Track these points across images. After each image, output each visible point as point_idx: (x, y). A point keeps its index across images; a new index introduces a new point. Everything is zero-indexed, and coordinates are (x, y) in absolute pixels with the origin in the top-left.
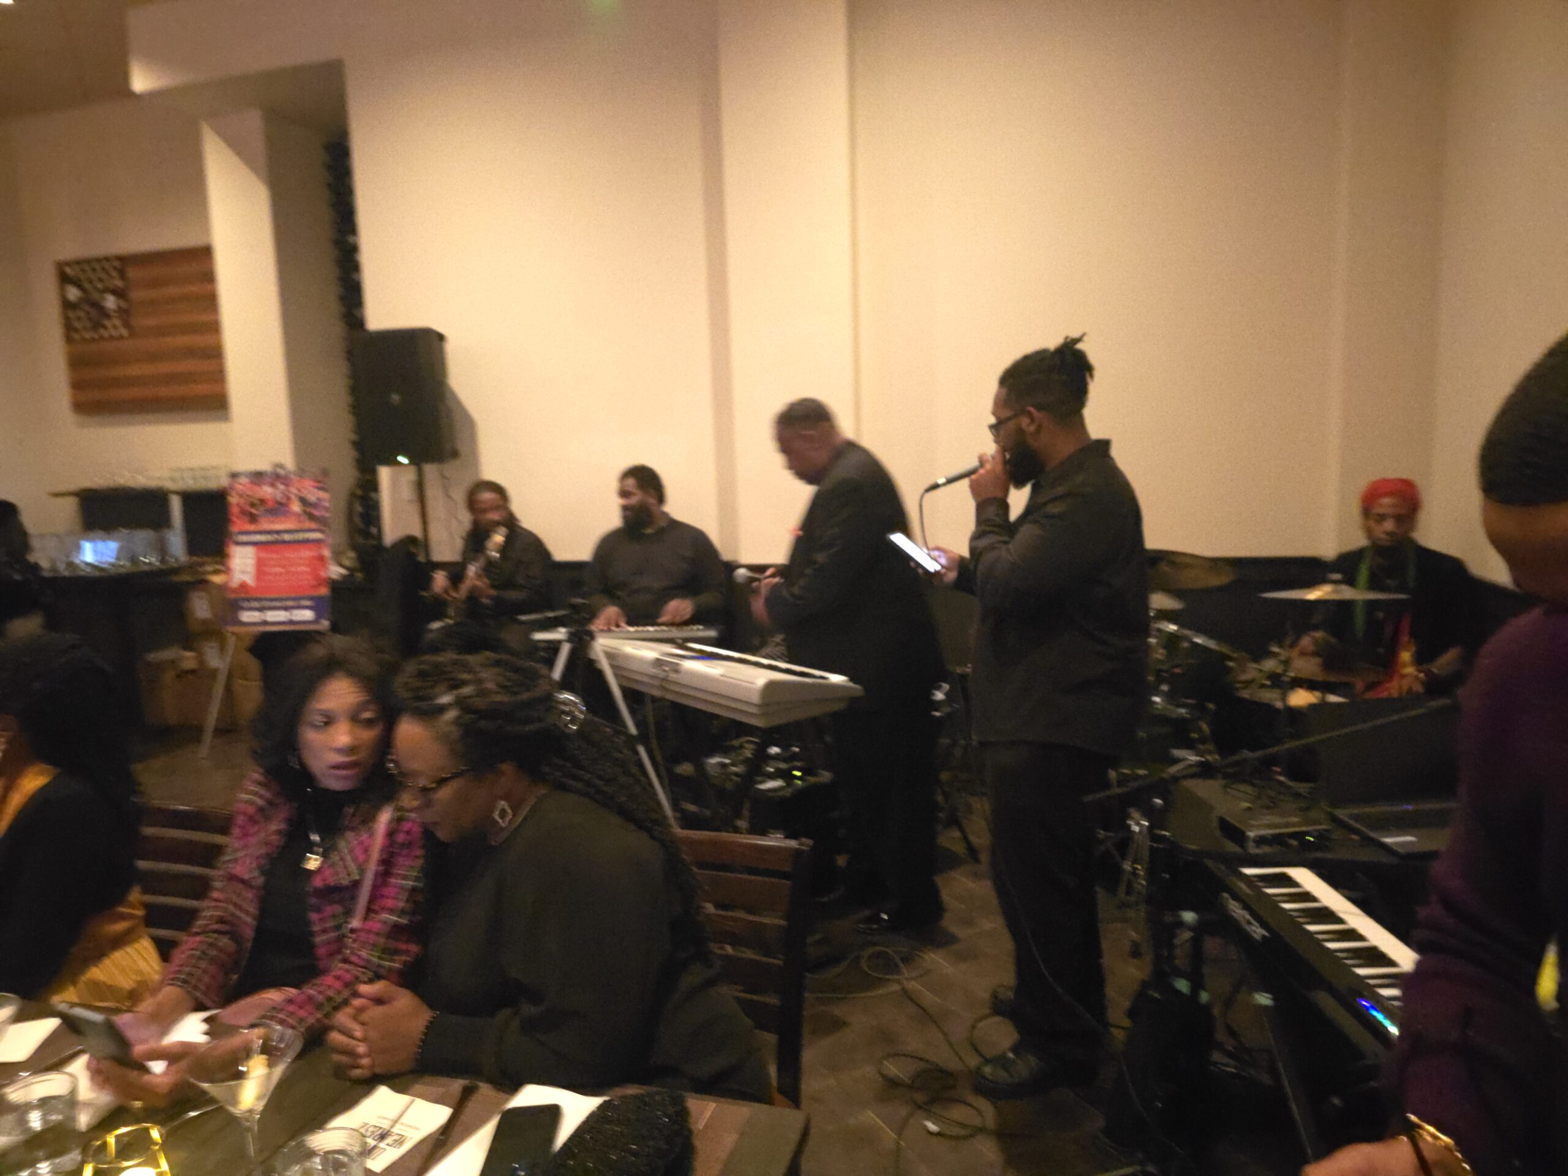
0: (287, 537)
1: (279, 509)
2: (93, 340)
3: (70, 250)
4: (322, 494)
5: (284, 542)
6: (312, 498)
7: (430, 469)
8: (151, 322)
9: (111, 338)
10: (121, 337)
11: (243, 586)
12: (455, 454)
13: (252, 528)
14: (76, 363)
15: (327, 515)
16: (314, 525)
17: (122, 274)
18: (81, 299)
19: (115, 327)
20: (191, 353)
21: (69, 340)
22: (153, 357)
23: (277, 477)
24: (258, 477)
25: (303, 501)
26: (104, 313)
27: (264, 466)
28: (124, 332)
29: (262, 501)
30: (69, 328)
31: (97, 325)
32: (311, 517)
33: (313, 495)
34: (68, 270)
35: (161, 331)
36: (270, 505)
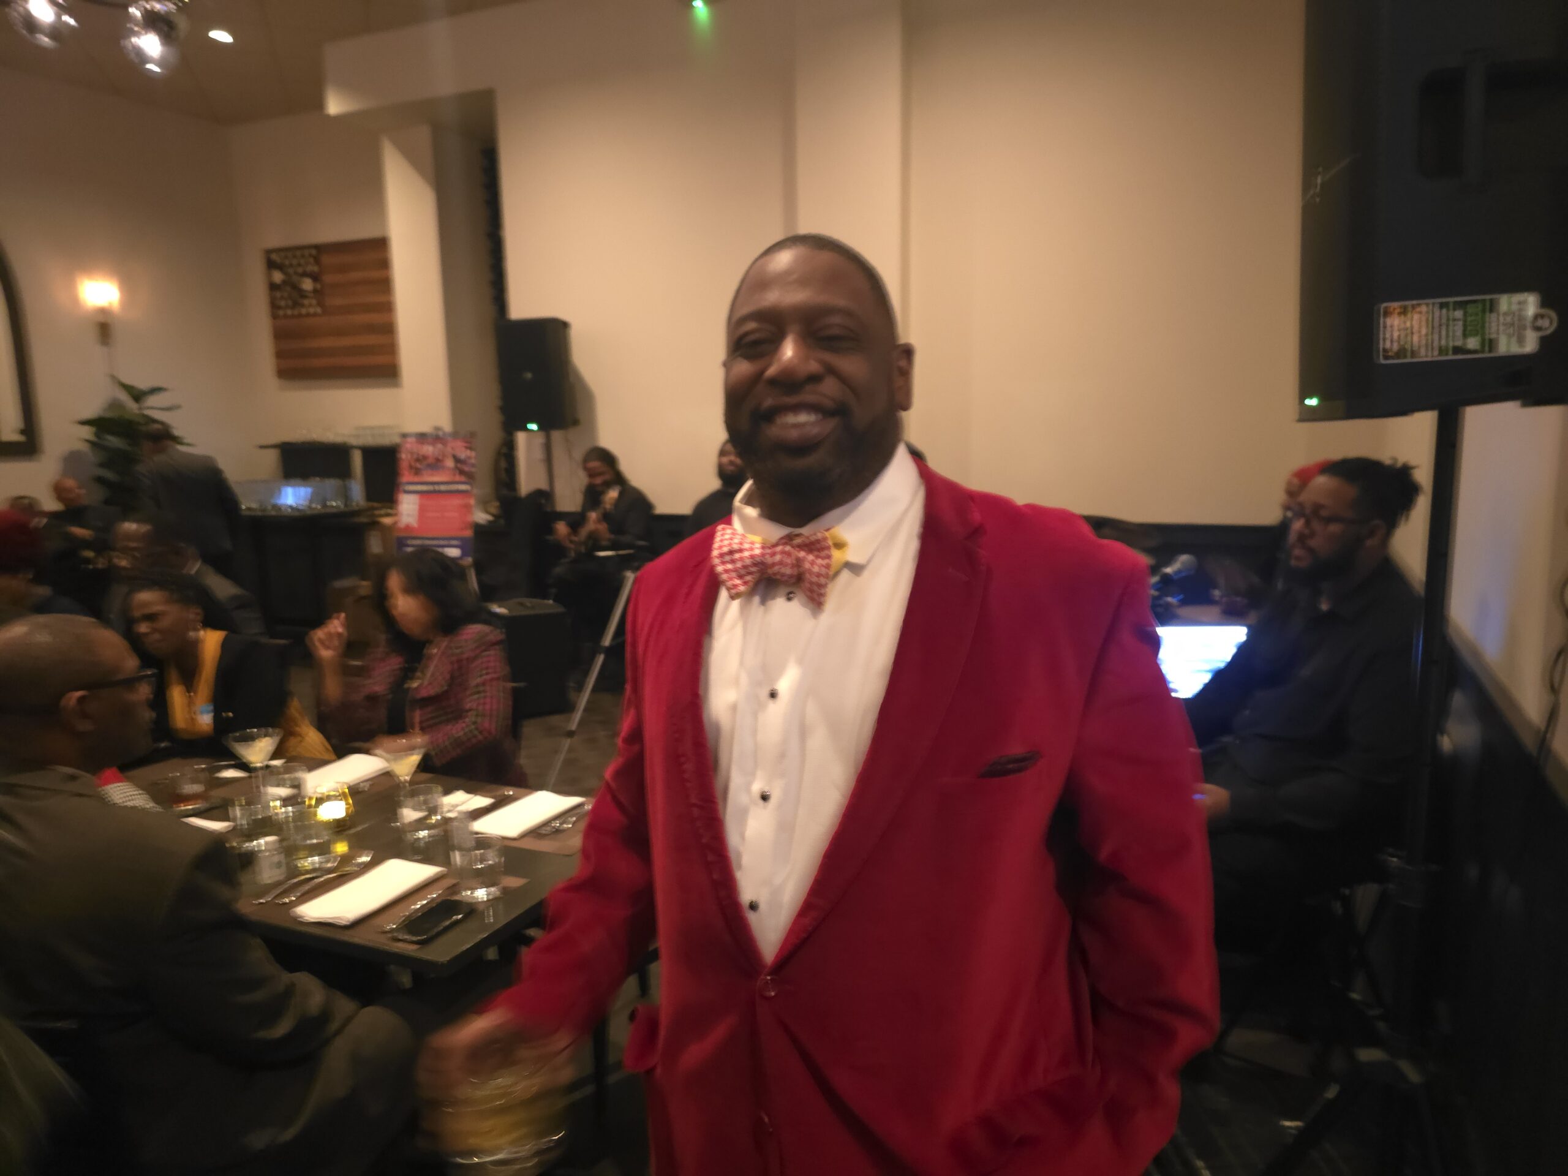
0: (443, 488)
1: (436, 464)
2: (293, 316)
3: (275, 240)
4: (468, 453)
5: (440, 492)
6: (462, 456)
7: (557, 435)
8: (338, 301)
9: (308, 315)
10: (315, 315)
11: (408, 528)
12: (576, 422)
13: (416, 479)
14: (280, 335)
15: (473, 470)
16: (463, 479)
17: (317, 261)
18: (284, 282)
19: (311, 306)
20: (371, 329)
21: (275, 317)
22: (341, 332)
23: (436, 438)
24: (422, 437)
25: (457, 460)
26: (302, 294)
27: (425, 428)
28: (319, 310)
29: (425, 458)
30: (274, 306)
31: (296, 304)
32: (462, 472)
33: (463, 454)
34: (274, 257)
36: (430, 461)
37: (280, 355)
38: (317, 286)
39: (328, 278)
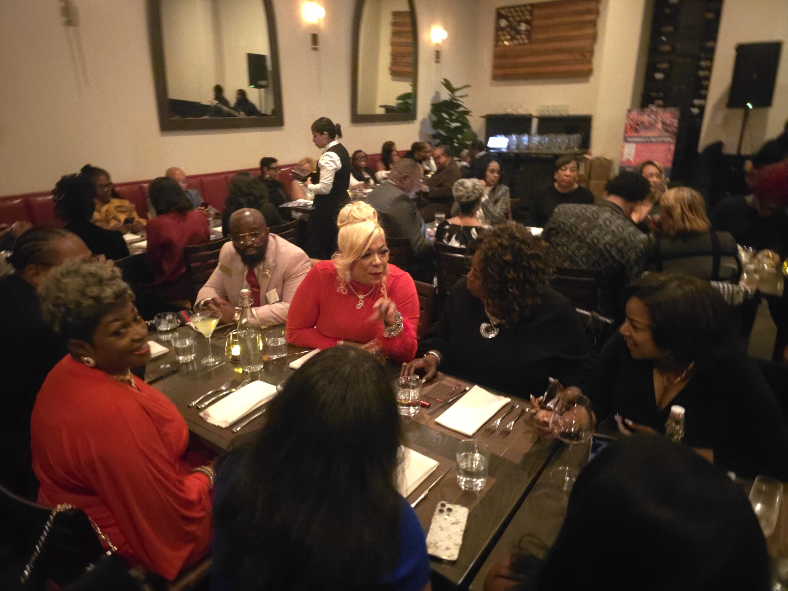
0: (653, 140)
1: (651, 126)
2: (509, 45)
5: (651, 142)
6: (668, 122)
8: (541, 36)
9: (519, 44)
10: (524, 44)
11: (628, 161)
13: (635, 135)
14: (498, 56)
18: (507, 26)
19: (522, 39)
21: (495, 45)
26: (518, 32)
30: (497, 40)
31: (512, 38)
32: (667, 131)
35: (547, 41)
37: (496, 67)
38: (529, 28)
39: (537, 23)
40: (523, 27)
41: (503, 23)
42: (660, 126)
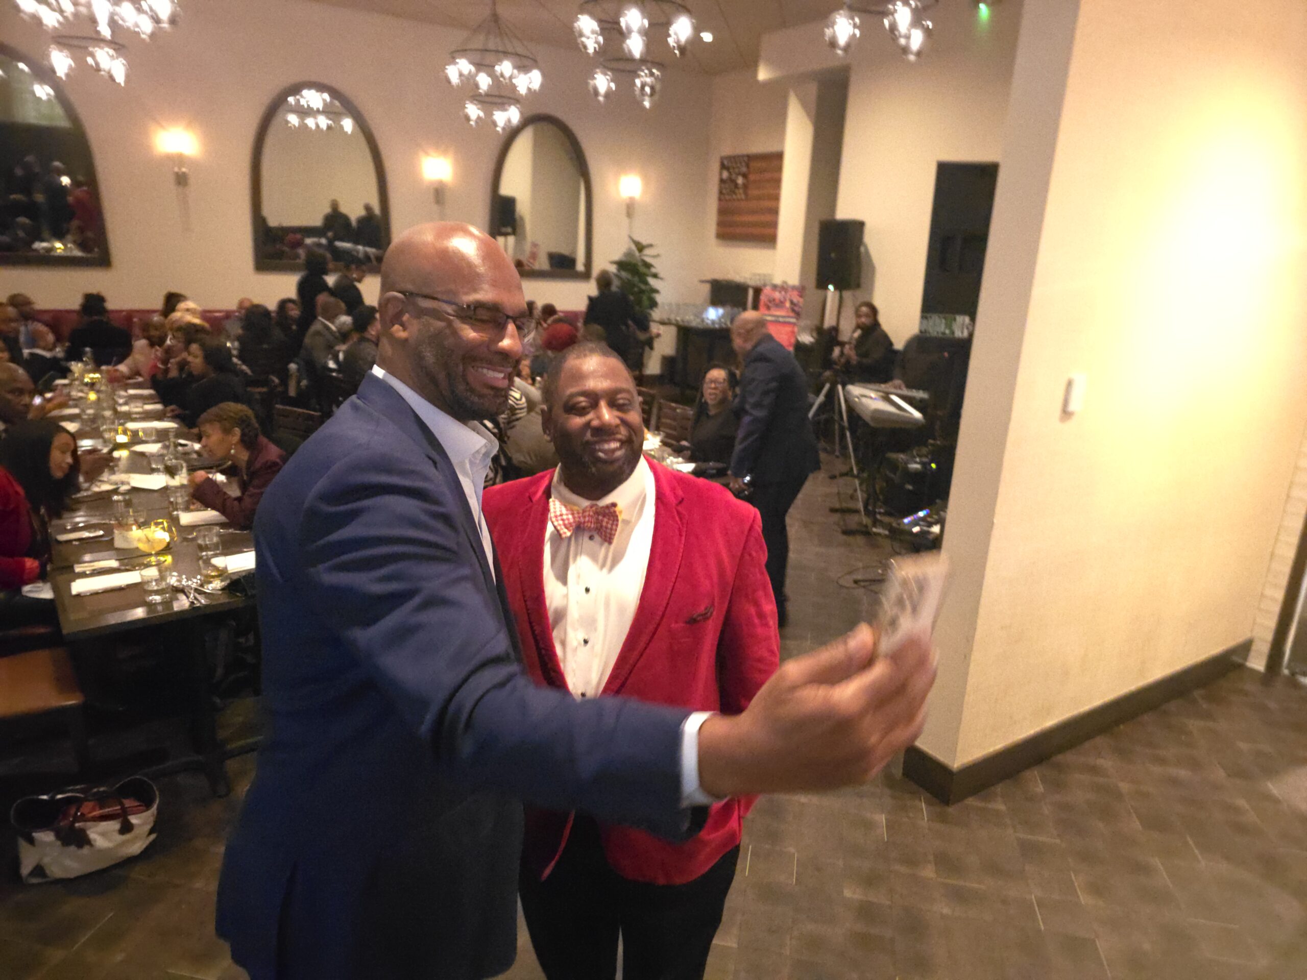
0: (781, 320)
1: (780, 304)
2: (730, 200)
3: (727, 149)
4: (801, 300)
5: (779, 322)
6: (795, 300)
7: (847, 294)
8: (755, 192)
9: (738, 200)
10: (741, 200)
14: (722, 212)
15: (800, 310)
16: (792, 315)
17: (748, 166)
18: (728, 178)
19: (740, 194)
20: (767, 211)
21: (720, 200)
22: (753, 212)
23: (784, 288)
24: (775, 287)
25: (792, 302)
26: (736, 186)
27: (779, 281)
28: (743, 197)
29: (774, 300)
30: (721, 193)
31: (733, 193)
32: (793, 310)
34: (726, 163)
35: (759, 198)
36: (777, 301)
37: (720, 224)
38: (745, 181)
39: (752, 177)
40: (740, 181)
41: (725, 175)
42: (788, 304)
